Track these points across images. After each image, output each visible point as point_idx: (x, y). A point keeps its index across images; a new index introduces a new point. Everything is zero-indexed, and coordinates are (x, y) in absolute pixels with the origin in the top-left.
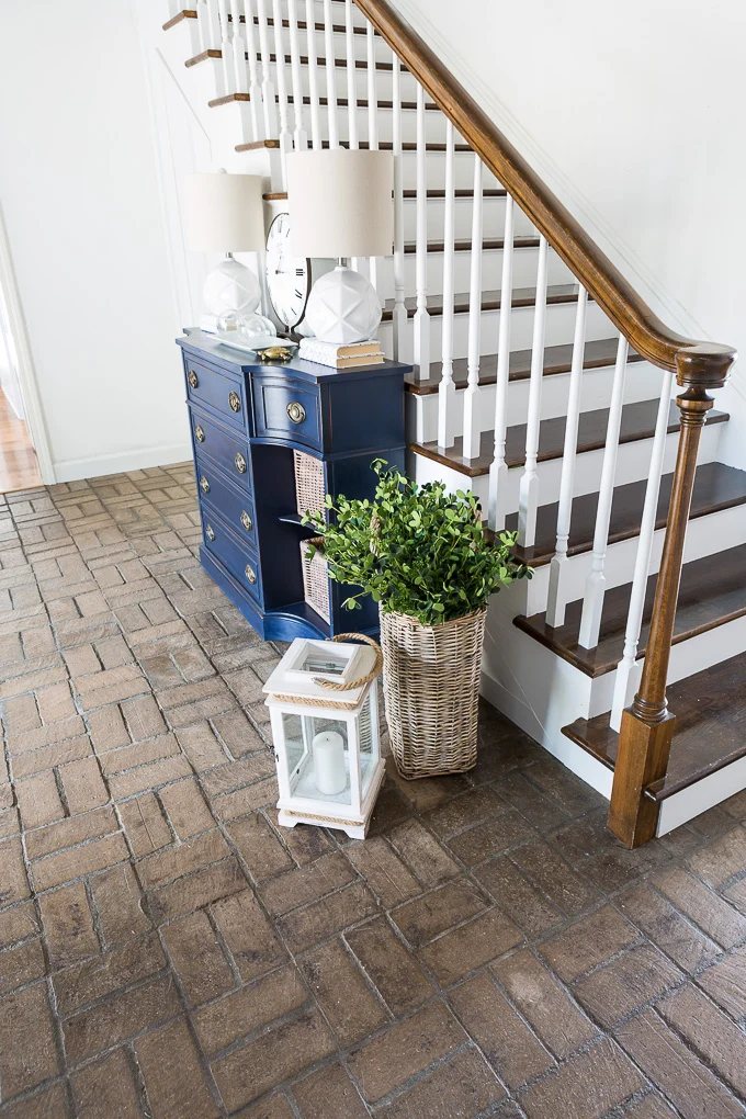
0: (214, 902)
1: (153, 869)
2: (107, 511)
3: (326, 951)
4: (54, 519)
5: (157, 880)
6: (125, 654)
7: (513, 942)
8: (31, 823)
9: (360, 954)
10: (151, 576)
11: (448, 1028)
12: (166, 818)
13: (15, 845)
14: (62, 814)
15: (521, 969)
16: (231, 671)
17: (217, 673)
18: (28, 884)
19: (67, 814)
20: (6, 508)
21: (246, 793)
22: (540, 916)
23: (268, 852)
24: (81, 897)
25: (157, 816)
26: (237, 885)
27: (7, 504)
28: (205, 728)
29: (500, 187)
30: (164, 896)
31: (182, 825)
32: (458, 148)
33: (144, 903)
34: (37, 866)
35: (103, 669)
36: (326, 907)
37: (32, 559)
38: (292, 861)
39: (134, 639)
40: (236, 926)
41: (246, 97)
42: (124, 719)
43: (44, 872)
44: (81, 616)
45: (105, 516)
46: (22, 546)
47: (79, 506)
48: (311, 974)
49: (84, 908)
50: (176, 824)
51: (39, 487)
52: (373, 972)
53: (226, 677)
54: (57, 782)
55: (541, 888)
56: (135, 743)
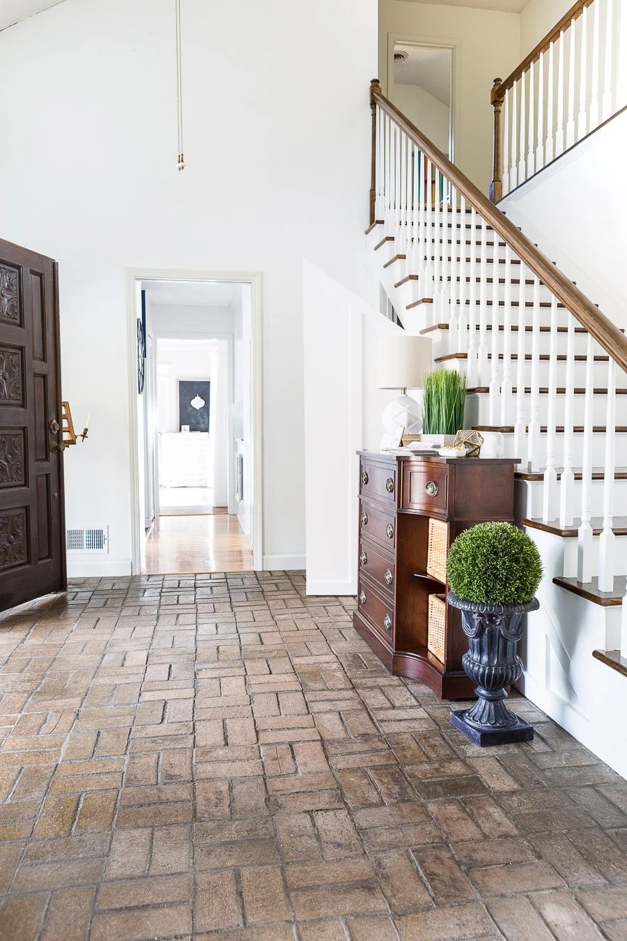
0: (318, 810)
1: (277, 784)
2: (295, 589)
3: (394, 855)
4: (258, 590)
5: (279, 790)
6: (289, 667)
7: (554, 885)
8: (201, 744)
9: (421, 862)
10: (318, 629)
11: (482, 920)
12: (295, 760)
13: (188, 753)
14: (223, 743)
15: (556, 902)
16: (363, 688)
17: (354, 688)
18: (193, 775)
19: (227, 744)
20: (225, 580)
21: (357, 757)
22: (584, 876)
23: (366, 792)
24: (225, 788)
25: (289, 757)
26: (336, 805)
27: (226, 578)
28: (338, 716)
29: (604, 353)
30: (281, 800)
31: (305, 764)
32: (577, 331)
33: (267, 800)
34: (199, 766)
35: (271, 673)
36: (402, 831)
37: (236, 609)
38: (383, 801)
39: (297, 661)
40: (329, 827)
41: (431, 301)
42: (278, 702)
43: (205, 770)
44: (262, 644)
45: (294, 592)
46: (231, 602)
47: (276, 584)
48: (380, 865)
49: (226, 794)
50: (300, 764)
51: (249, 572)
52: (427, 875)
53: (360, 691)
54: (224, 727)
55: (589, 859)
56: (283, 716)
